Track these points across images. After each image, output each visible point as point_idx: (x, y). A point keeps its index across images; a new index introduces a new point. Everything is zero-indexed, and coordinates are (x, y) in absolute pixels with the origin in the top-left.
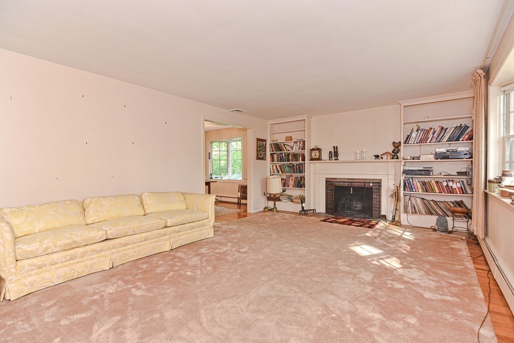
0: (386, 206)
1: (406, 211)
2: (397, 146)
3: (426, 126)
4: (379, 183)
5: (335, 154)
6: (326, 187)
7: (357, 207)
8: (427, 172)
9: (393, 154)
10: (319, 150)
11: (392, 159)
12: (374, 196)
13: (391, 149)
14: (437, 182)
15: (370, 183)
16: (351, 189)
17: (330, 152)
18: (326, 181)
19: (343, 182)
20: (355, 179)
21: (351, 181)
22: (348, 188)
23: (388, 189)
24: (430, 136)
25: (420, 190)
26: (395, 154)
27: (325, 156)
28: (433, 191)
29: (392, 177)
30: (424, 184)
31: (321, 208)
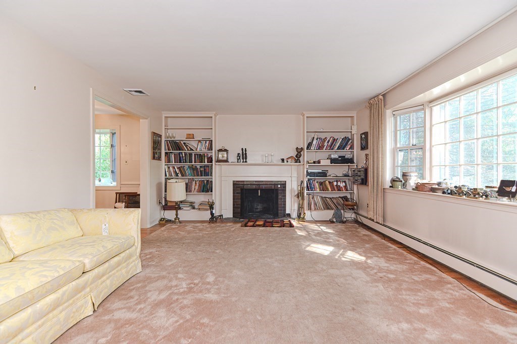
0: (291, 206)
1: (310, 209)
2: (299, 151)
3: (323, 136)
4: (284, 185)
5: (243, 156)
6: (234, 190)
7: (258, 209)
8: (324, 174)
9: (296, 159)
10: (226, 150)
11: (296, 162)
12: (280, 197)
13: (294, 154)
14: (330, 182)
15: (278, 184)
16: (259, 191)
17: (238, 154)
18: (234, 184)
19: (251, 184)
20: (263, 181)
21: (259, 183)
22: (256, 190)
23: (292, 190)
24: (326, 144)
25: (318, 190)
26: (297, 159)
27: (232, 158)
28: (327, 189)
29: (294, 179)
30: (321, 184)
31: (228, 213)
